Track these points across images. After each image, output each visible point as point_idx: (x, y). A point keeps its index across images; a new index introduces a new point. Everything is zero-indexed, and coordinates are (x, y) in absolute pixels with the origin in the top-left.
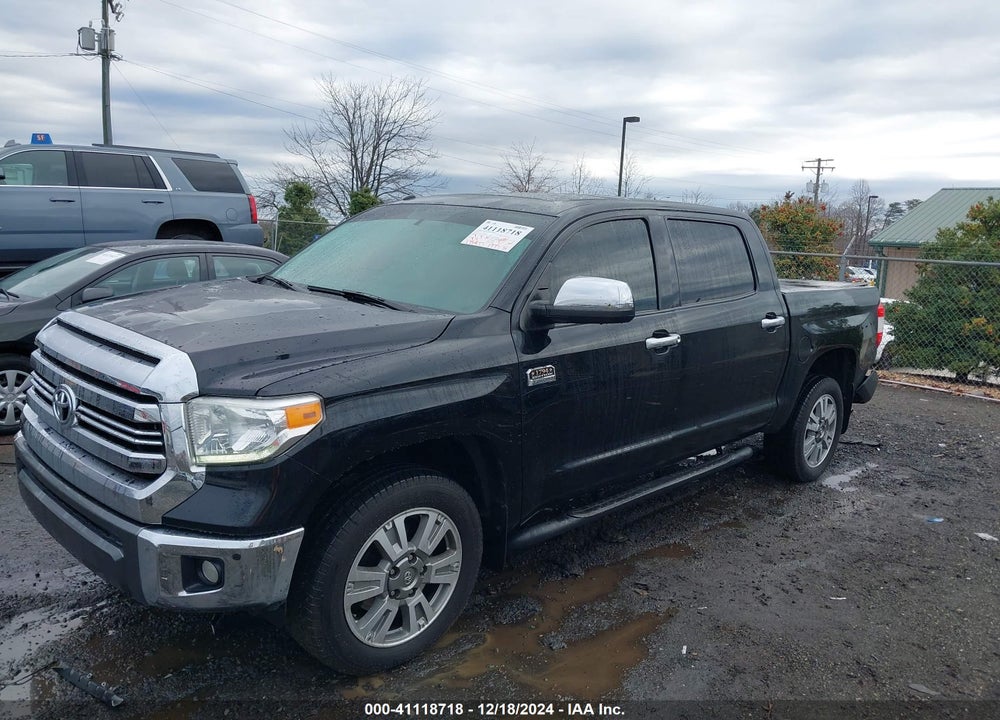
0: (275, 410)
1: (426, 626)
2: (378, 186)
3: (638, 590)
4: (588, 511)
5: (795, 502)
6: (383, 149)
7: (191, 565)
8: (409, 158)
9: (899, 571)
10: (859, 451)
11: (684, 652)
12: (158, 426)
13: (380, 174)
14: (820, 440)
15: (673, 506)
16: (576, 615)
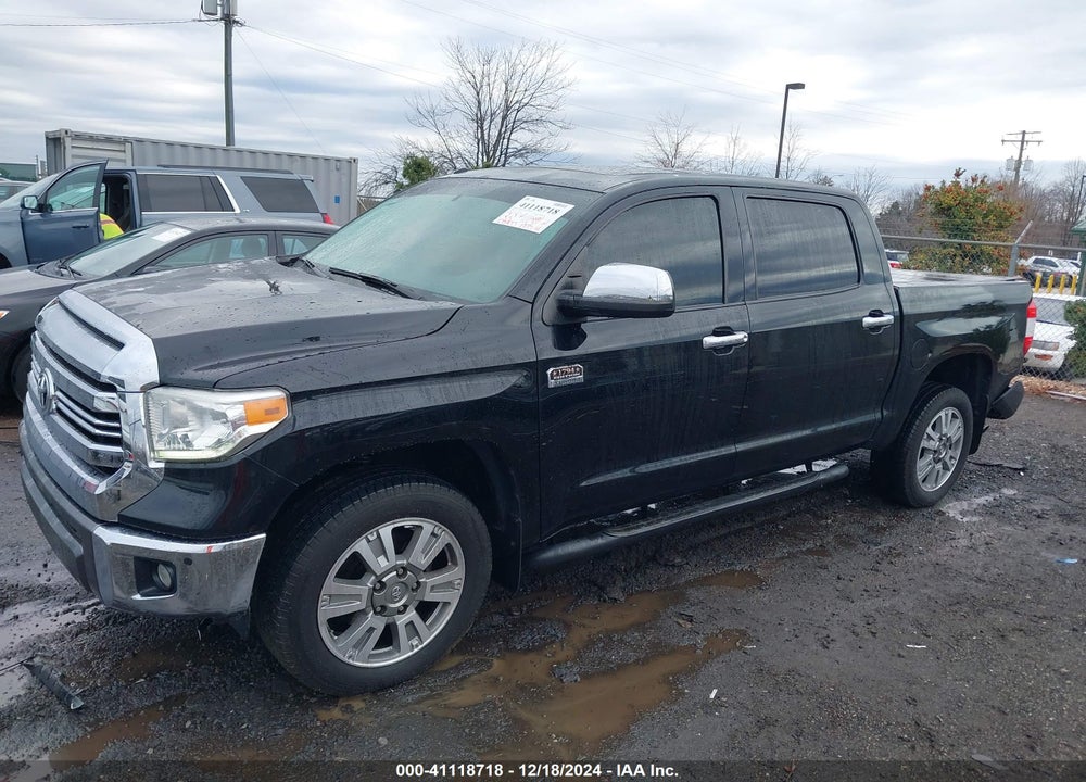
0: (232, 404)
1: (420, 647)
2: (505, 161)
3: (681, 622)
4: (629, 530)
5: (900, 530)
6: (512, 120)
7: (145, 569)
8: (541, 129)
9: (1002, 619)
10: (996, 473)
11: (712, 696)
12: (115, 417)
13: (507, 148)
14: (940, 460)
15: (751, 528)
16: (602, 644)
